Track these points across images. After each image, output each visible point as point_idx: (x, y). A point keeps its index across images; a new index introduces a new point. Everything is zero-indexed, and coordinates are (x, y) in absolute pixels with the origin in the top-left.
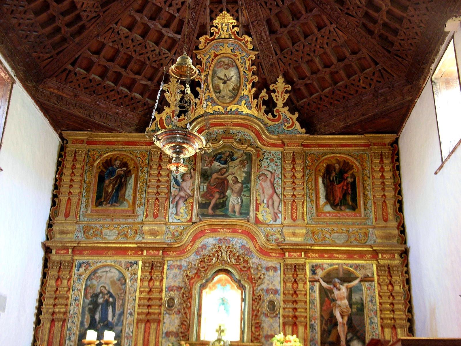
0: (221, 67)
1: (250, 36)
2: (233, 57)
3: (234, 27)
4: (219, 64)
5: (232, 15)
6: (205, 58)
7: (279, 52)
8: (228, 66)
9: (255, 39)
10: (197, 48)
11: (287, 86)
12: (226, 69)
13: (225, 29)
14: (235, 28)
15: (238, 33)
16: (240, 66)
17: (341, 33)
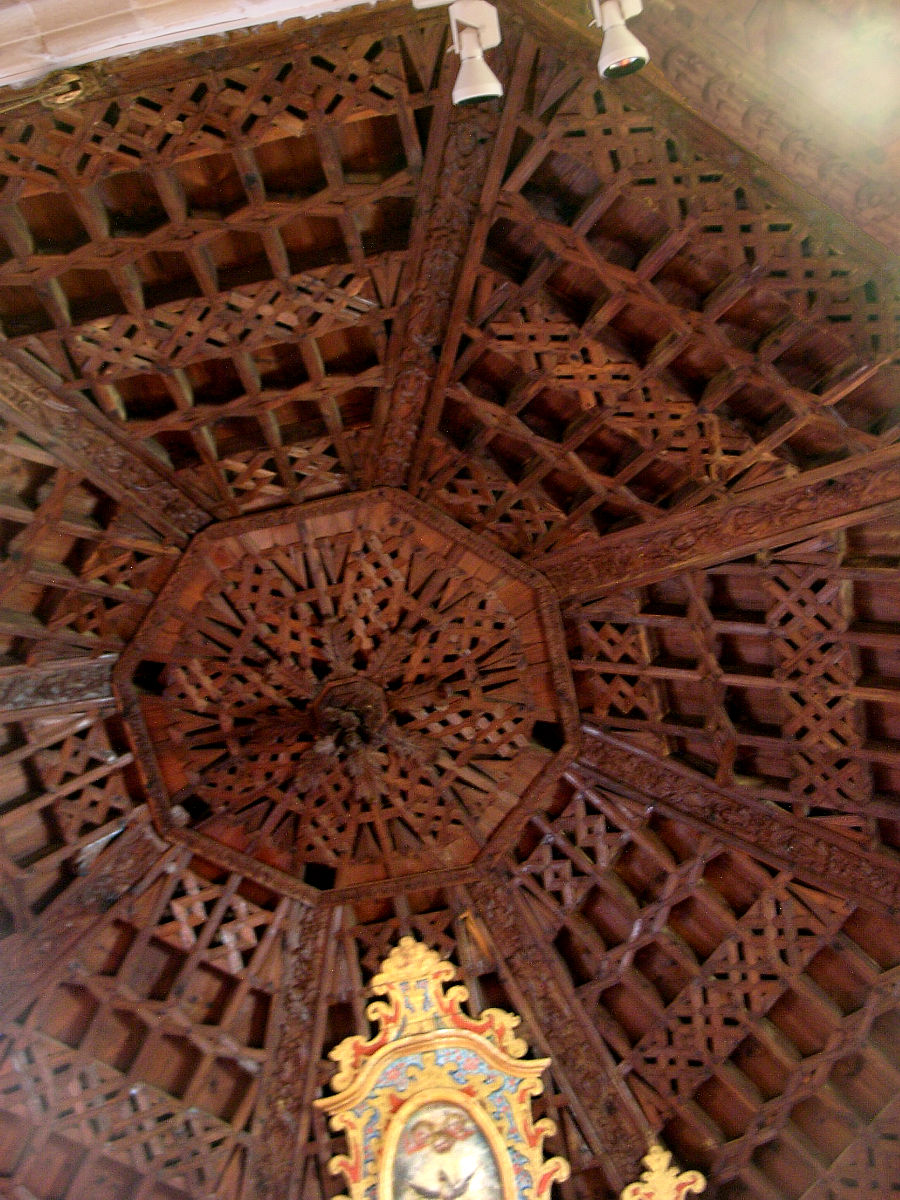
0: (420, 1146)
1: (508, 1007)
2: (459, 1098)
3: (447, 986)
4: (414, 1138)
5: (436, 948)
6: (361, 1122)
7: (622, 1048)
8: (447, 1138)
9: (528, 1016)
10: (329, 1092)
11: (687, 1176)
12: (443, 1150)
13: (417, 1000)
14: (454, 991)
15: (464, 1007)
16: (490, 1128)
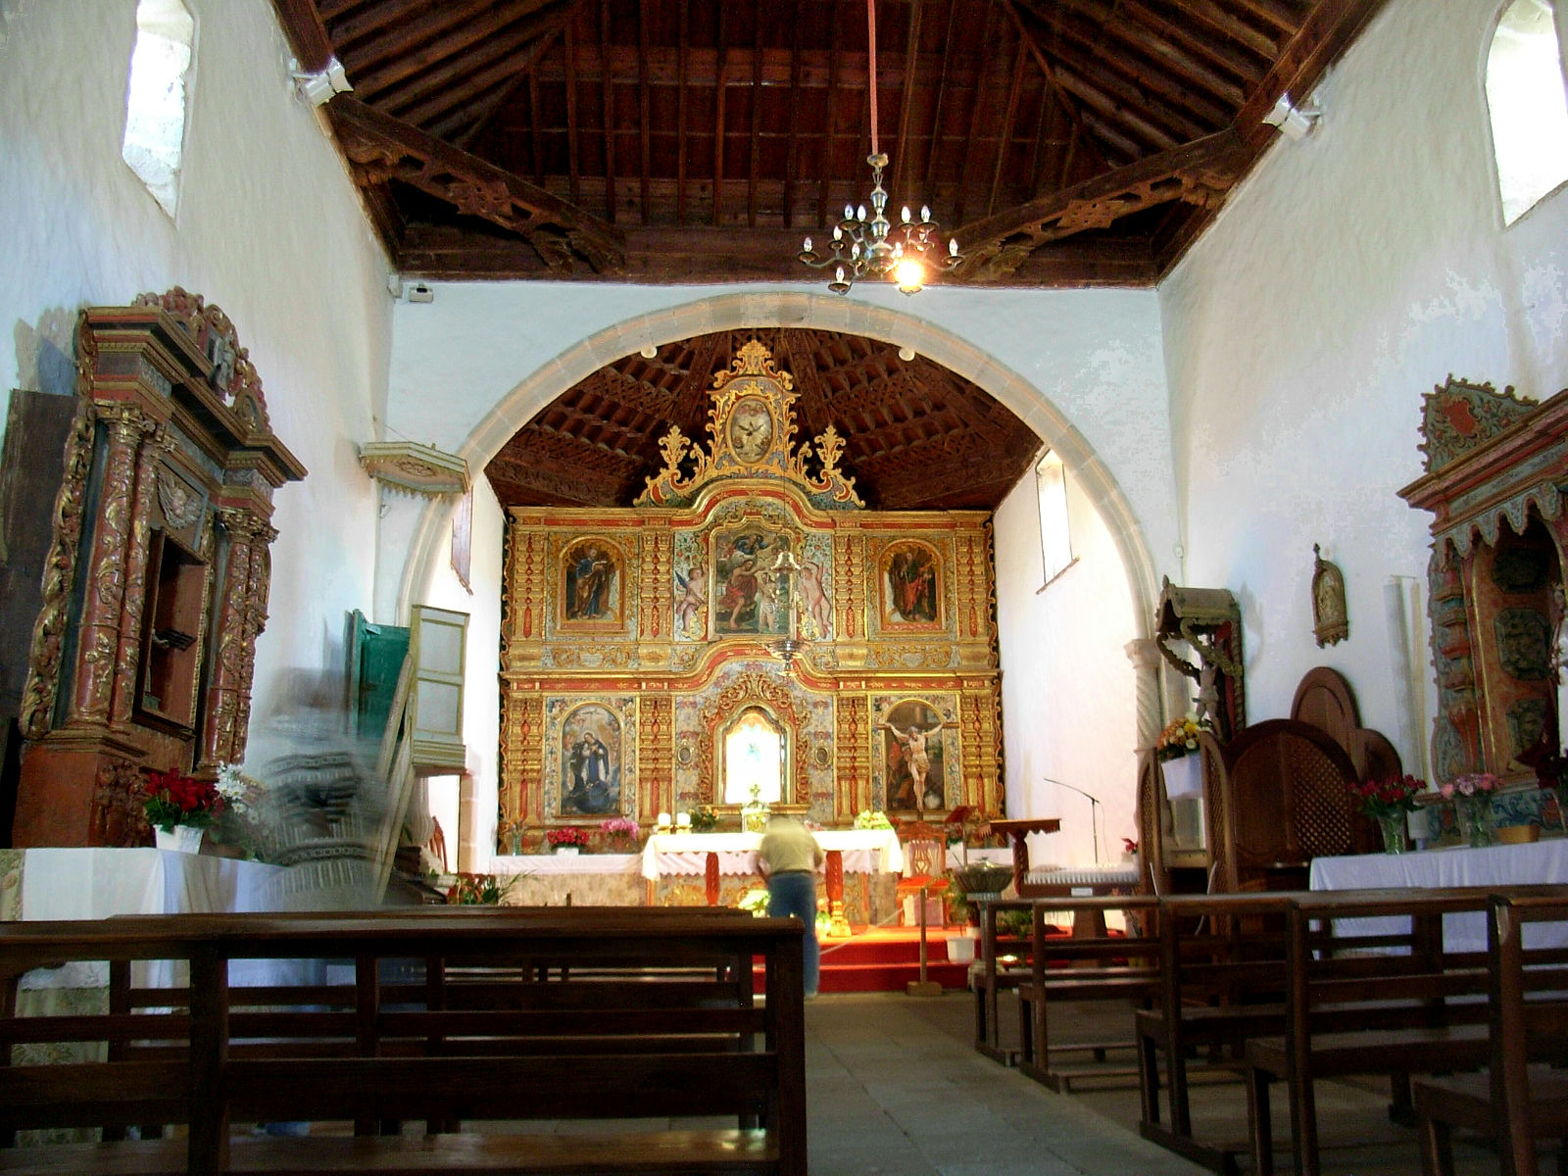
0: (744, 412)
1: (789, 371)
2: (763, 399)
3: (766, 360)
4: (743, 409)
5: (765, 345)
6: (722, 401)
7: (830, 394)
8: (755, 412)
9: (796, 375)
10: (711, 387)
11: (840, 439)
12: (752, 416)
13: (753, 362)
14: (769, 362)
15: (771, 368)
16: (772, 412)
17: (919, 384)
